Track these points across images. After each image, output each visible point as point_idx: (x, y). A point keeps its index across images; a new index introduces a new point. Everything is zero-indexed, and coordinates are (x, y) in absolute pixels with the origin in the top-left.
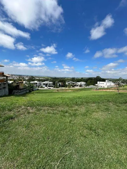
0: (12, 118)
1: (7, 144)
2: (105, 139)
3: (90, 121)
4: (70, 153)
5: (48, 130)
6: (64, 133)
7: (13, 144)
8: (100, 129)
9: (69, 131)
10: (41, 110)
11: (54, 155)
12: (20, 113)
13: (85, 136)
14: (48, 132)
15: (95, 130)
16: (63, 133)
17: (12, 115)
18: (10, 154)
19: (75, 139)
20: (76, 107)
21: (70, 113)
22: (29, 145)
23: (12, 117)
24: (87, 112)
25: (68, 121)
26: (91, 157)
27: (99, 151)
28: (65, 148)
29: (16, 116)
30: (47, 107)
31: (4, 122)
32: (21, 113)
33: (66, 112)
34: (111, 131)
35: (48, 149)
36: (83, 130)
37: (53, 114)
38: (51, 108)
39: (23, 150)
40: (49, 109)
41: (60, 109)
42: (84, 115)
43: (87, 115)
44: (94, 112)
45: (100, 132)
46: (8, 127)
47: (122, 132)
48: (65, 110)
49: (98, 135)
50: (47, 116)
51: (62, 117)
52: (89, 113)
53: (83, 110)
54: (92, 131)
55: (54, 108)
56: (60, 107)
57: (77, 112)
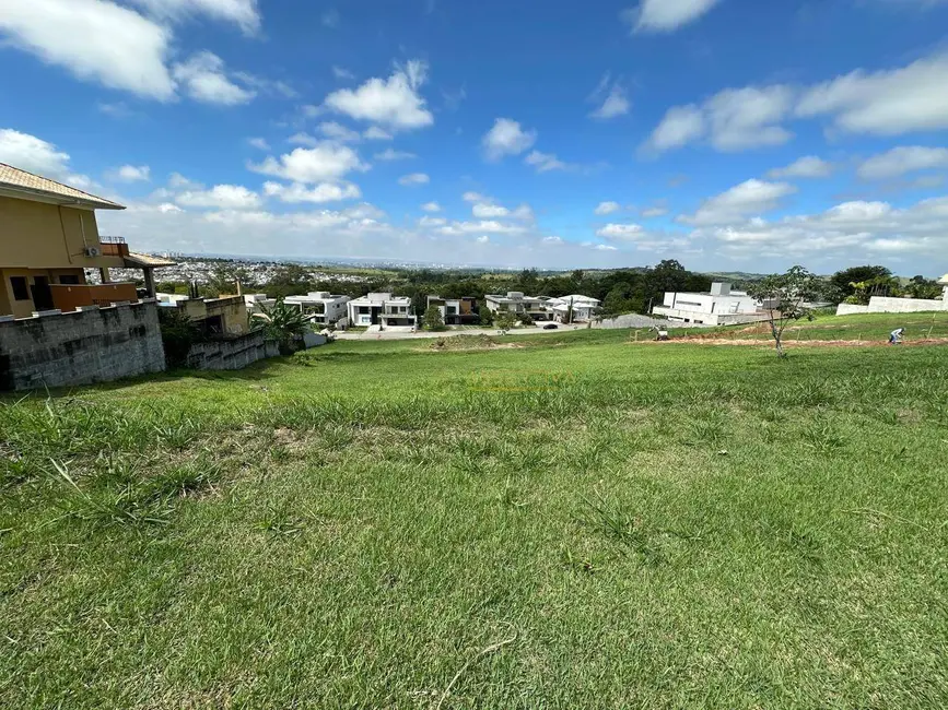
0: (191, 485)
1: (177, 608)
2: (692, 579)
3: (618, 495)
4: (506, 645)
5: (388, 542)
6: (477, 552)
7: (207, 608)
8: (668, 531)
9: (502, 542)
10: (351, 441)
11: (423, 656)
12: (232, 457)
13: (586, 568)
14: (390, 550)
15: (639, 538)
16: (468, 553)
17: (190, 467)
18: (192, 655)
19: (535, 579)
20: (543, 427)
21: (508, 458)
22: (289, 611)
23: (192, 476)
24: (603, 448)
25: (500, 497)
26: (615, 663)
27: (656, 637)
28: (478, 624)
29: (212, 473)
30: (384, 428)
31: (150, 502)
32: (241, 459)
33: (488, 452)
34: (724, 543)
35: (392, 628)
36: (575, 538)
37: (417, 459)
38: (403, 433)
39: (263, 637)
40: (391, 440)
41: (453, 435)
42: (587, 466)
43: (598, 466)
44: (639, 447)
45: (670, 545)
46: (172, 527)
47: (785, 546)
48: (481, 441)
49: (656, 563)
50: (381, 475)
51: (466, 475)
52: (613, 456)
53: (579, 438)
54: (622, 545)
55: (420, 434)
56: (449, 426)
57: (546, 448)
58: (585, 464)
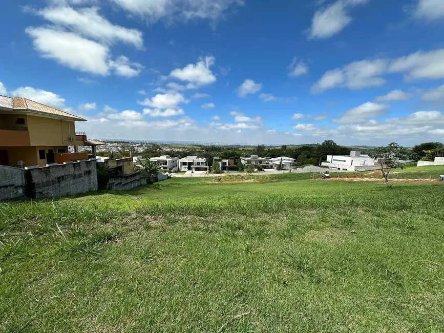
0: (109, 238)
1: (102, 291)
2: (336, 291)
3: (300, 249)
4: (245, 315)
5: (193, 267)
6: (233, 273)
7: (114, 291)
8: (325, 267)
9: (245, 268)
10: (177, 221)
11: (207, 318)
12: (127, 227)
13: (284, 282)
14: (194, 270)
15: (311, 270)
16: (228, 273)
17: (109, 231)
18: (108, 310)
19: (259, 286)
20: (265, 217)
21: (248, 231)
22: (149, 295)
23: (110, 234)
24: (294, 227)
25: (244, 248)
26: (296, 327)
27: (317, 316)
28: (233, 305)
29: (118, 233)
30: (192, 216)
31: (92, 245)
32: (130, 228)
33: (239, 228)
34: (352, 274)
35: (194, 304)
36: (279, 268)
37: (207, 230)
38: (201, 218)
39: (138, 305)
40: (196, 222)
41: (223, 219)
42: (285, 236)
43: (291, 236)
44: (311, 228)
45: (325, 274)
46: (101, 256)
47: (383, 277)
48: (236, 222)
49: (318, 282)
50: (189, 237)
51: (229, 238)
52: (299, 231)
53: (282, 223)
54: (302, 273)
55: (209, 219)
56: (222, 216)
57: (267, 227)
58: (285, 235)
